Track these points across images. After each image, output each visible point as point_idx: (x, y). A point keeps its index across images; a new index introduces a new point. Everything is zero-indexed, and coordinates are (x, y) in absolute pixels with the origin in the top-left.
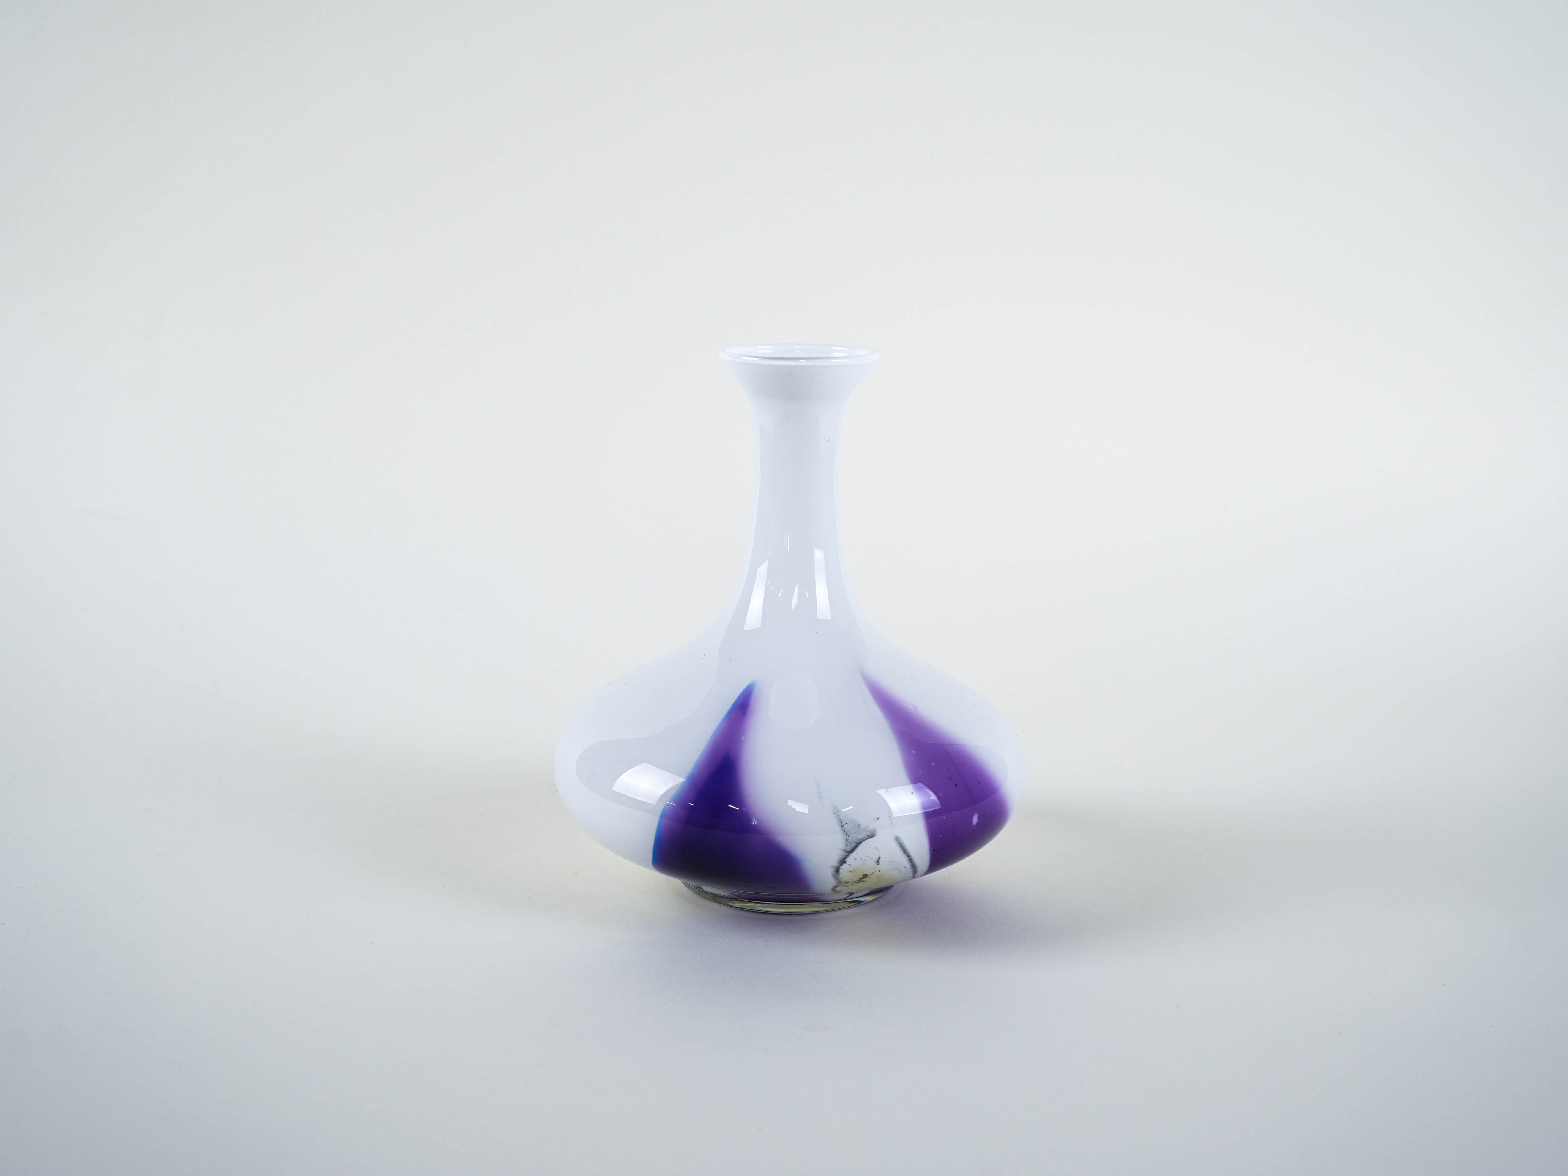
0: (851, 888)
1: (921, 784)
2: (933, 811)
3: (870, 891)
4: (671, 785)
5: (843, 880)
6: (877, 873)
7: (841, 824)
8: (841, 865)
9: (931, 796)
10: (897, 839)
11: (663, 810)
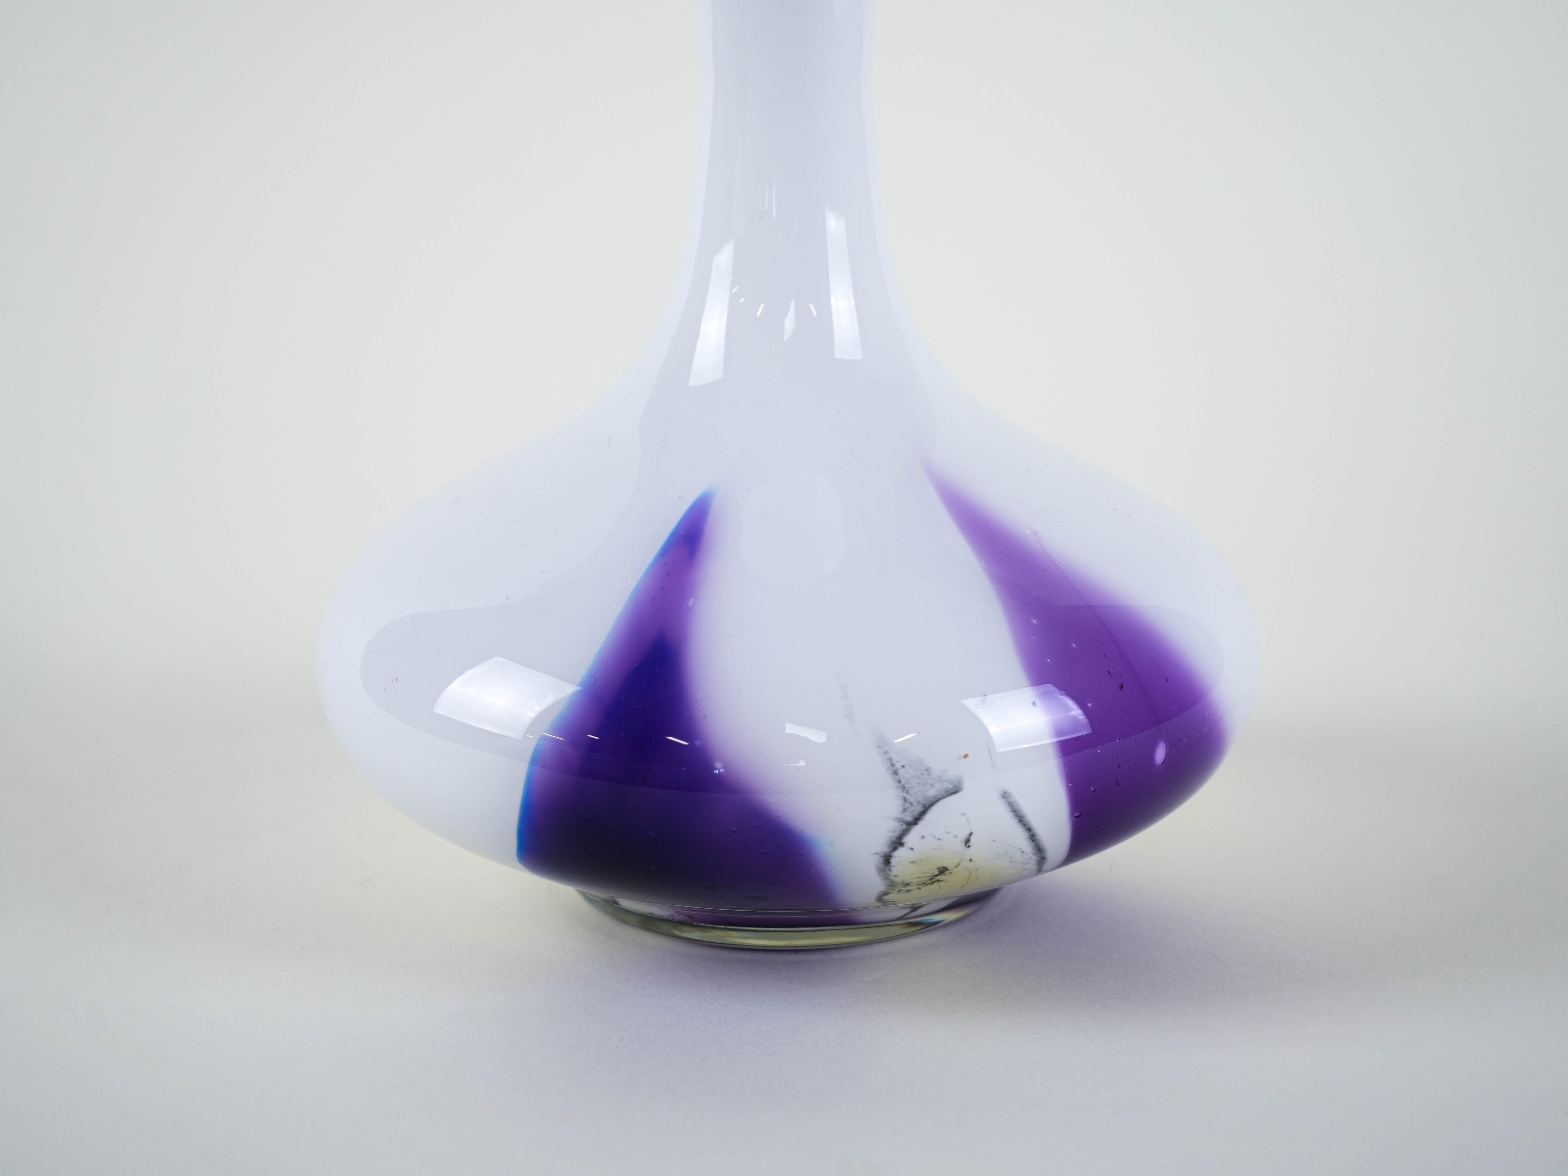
0: (915, 896)
1: (1050, 687)
2: (1077, 739)
3: (954, 899)
4: (550, 699)
5: (898, 880)
6: (966, 864)
7: (891, 770)
8: (895, 849)
9: (1070, 709)
10: (1005, 796)
11: (535, 751)
